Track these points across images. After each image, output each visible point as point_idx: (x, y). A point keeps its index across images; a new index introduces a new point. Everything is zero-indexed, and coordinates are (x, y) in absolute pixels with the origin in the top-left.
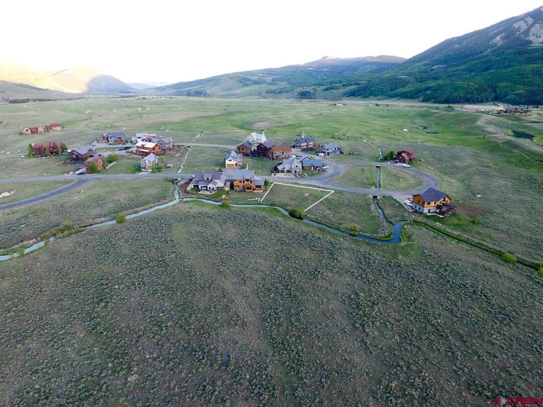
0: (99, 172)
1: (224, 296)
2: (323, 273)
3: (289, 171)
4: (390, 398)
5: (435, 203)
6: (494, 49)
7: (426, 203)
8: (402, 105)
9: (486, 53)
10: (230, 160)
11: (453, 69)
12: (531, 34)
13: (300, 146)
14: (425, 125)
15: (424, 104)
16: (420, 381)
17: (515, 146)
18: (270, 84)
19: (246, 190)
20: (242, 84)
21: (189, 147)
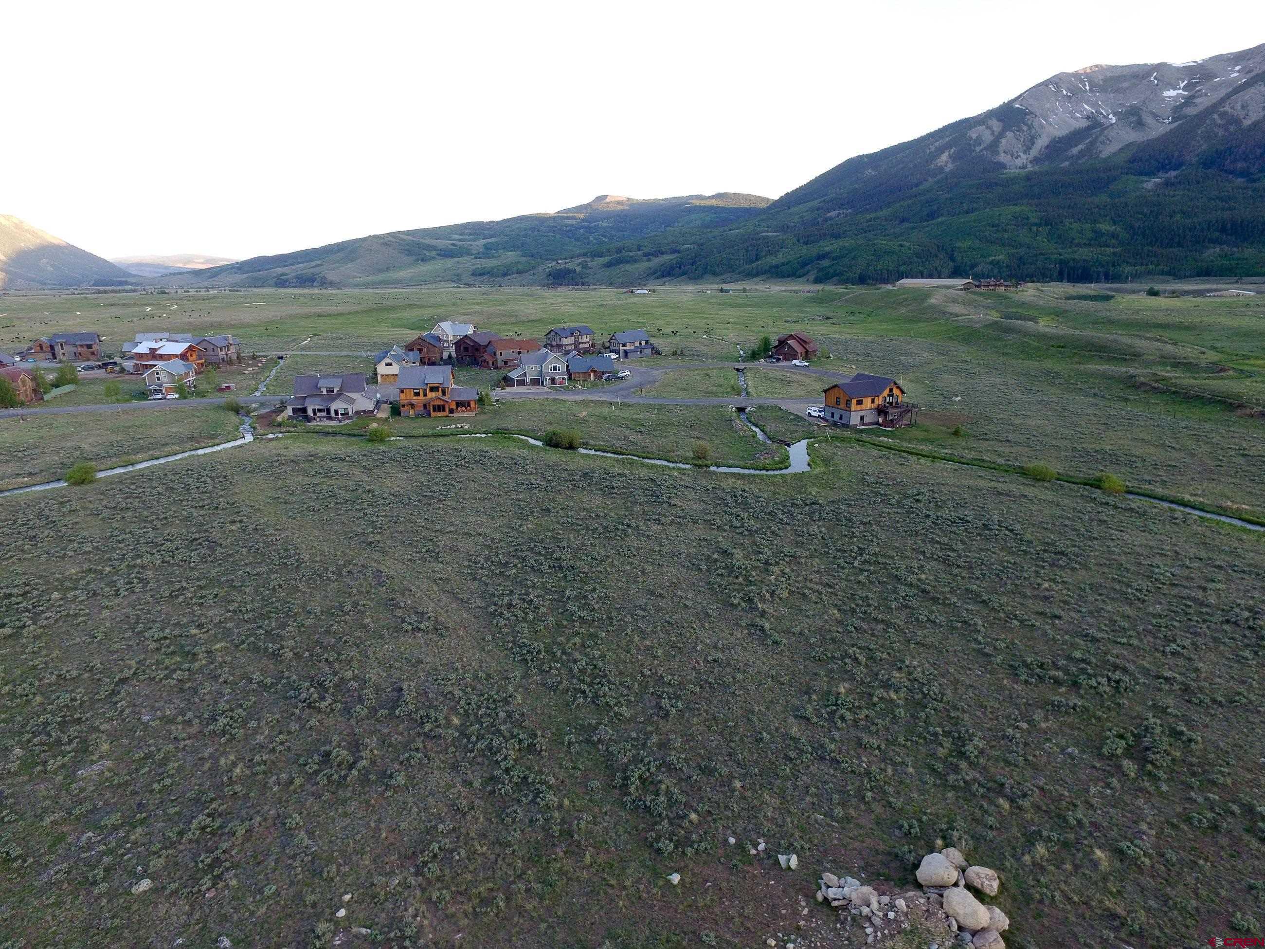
0: (22, 405)
1: (381, 584)
2: (638, 526)
3: (536, 382)
4: (838, 713)
5: (873, 401)
6: (939, 177)
7: (854, 401)
8: (776, 289)
9: (925, 186)
10: (387, 364)
11: (868, 217)
12: (1001, 152)
13: (560, 346)
14: (829, 314)
15: (819, 287)
16: (904, 675)
17: (1009, 330)
18: (479, 256)
19: (433, 414)
20: (414, 258)
21: (281, 358)
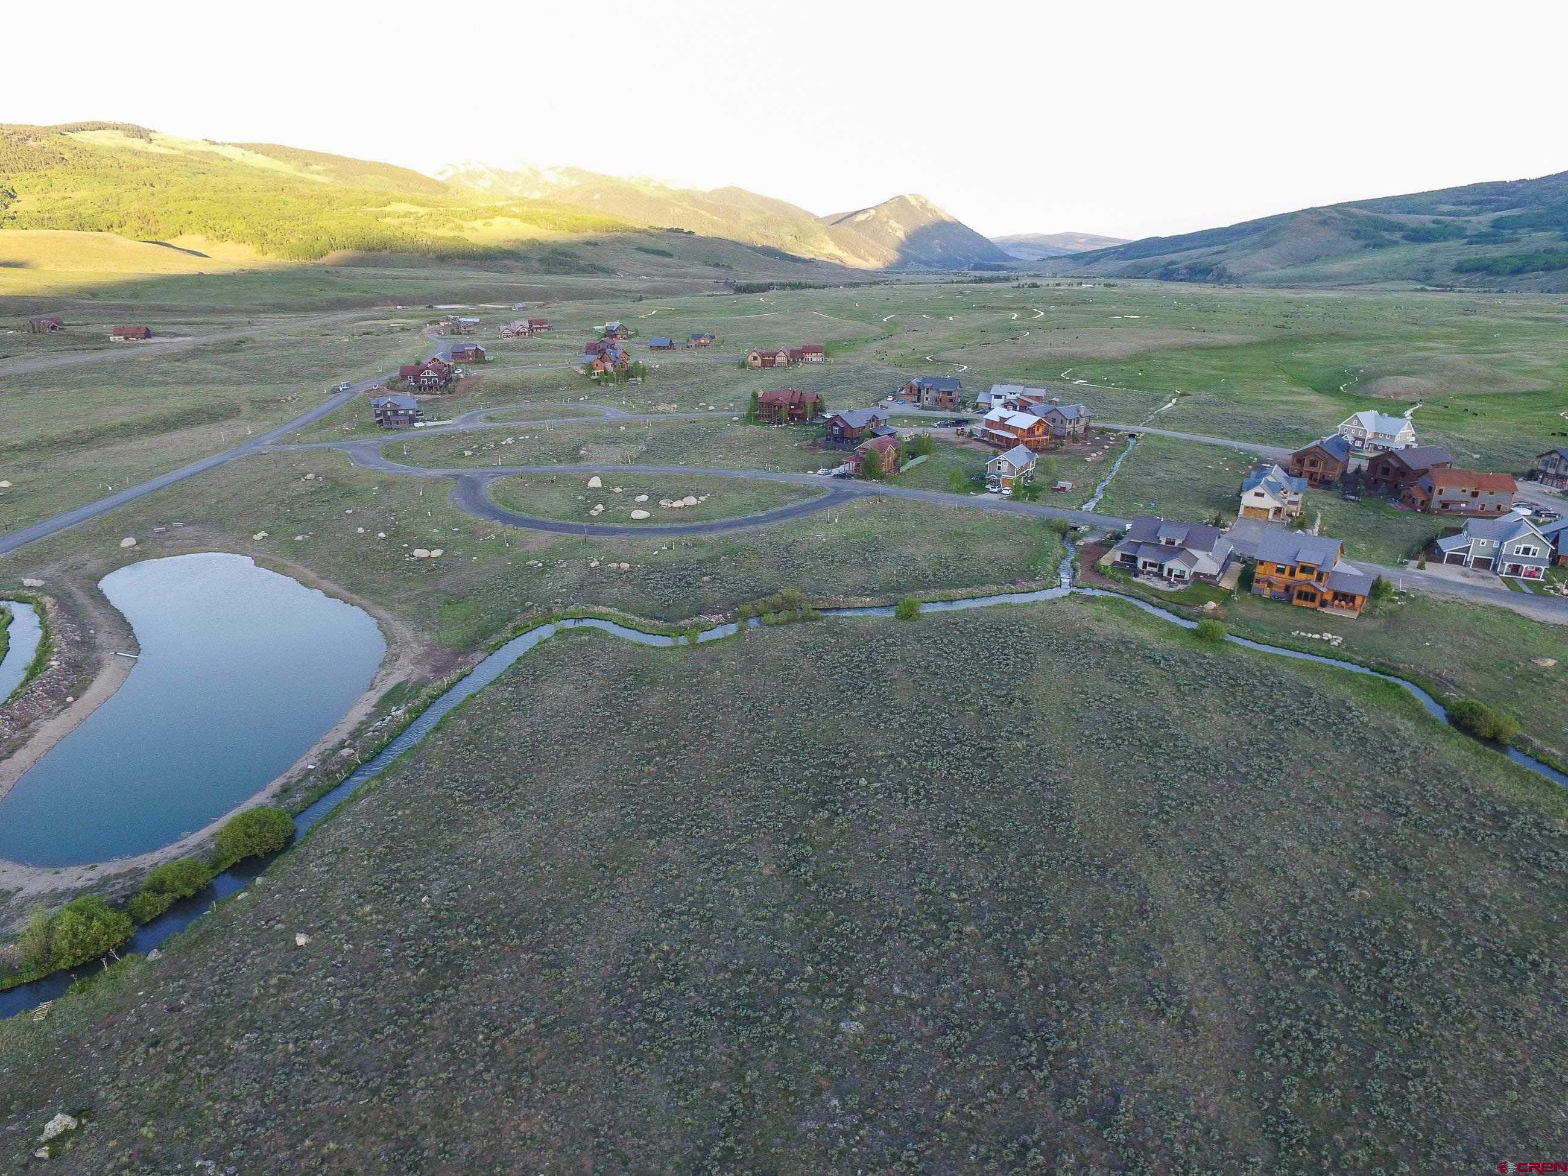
0: (881, 478)
1: (1143, 913)
3: (1484, 564)
10: (1257, 494)
13: (1561, 478)
19: (1295, 602)
